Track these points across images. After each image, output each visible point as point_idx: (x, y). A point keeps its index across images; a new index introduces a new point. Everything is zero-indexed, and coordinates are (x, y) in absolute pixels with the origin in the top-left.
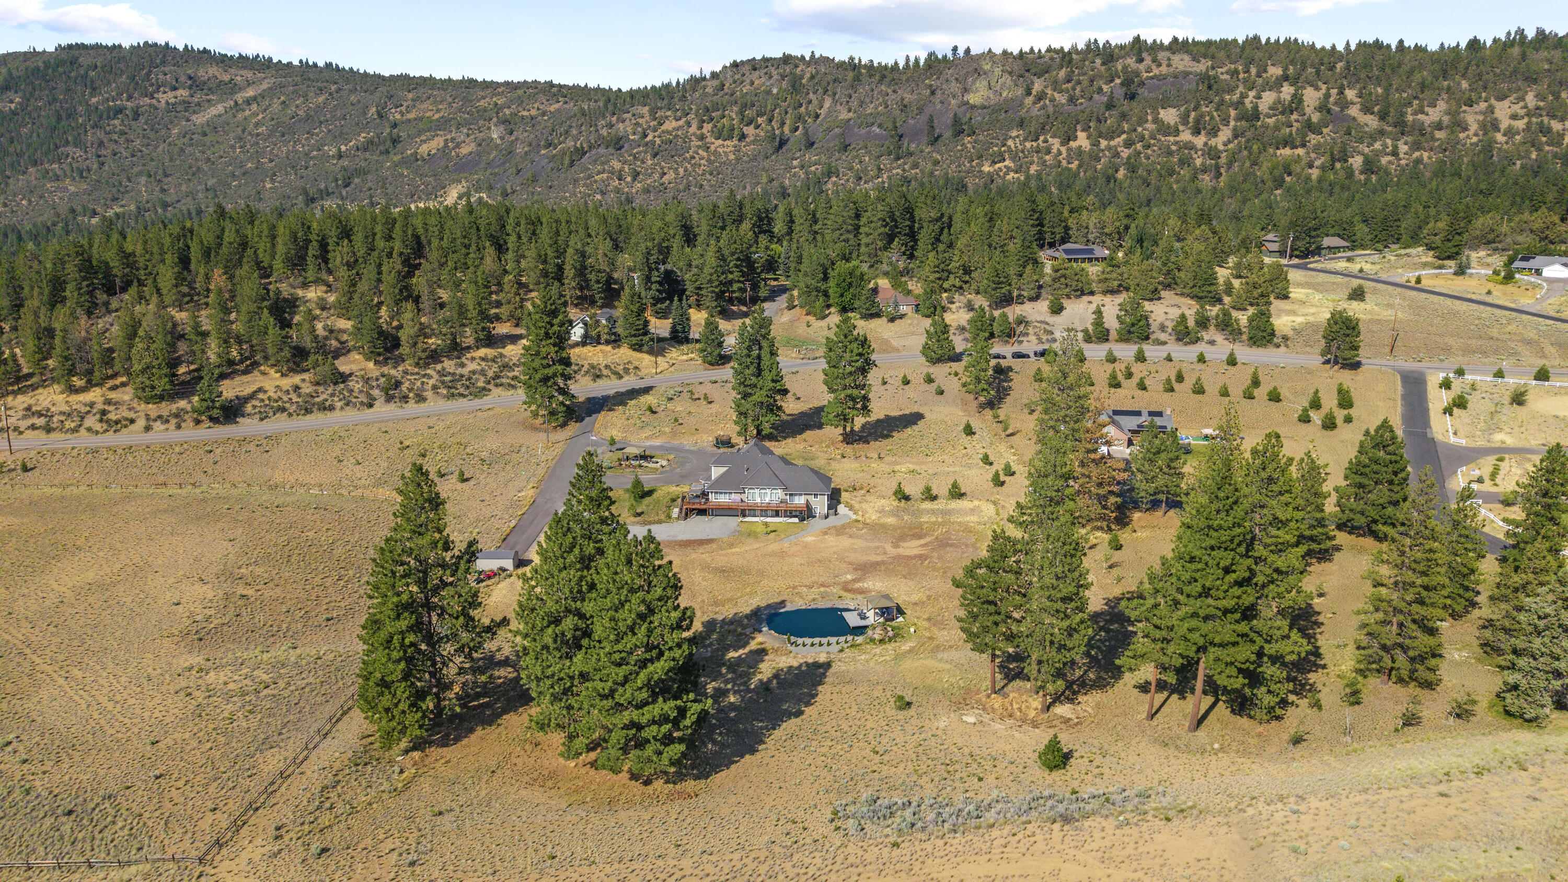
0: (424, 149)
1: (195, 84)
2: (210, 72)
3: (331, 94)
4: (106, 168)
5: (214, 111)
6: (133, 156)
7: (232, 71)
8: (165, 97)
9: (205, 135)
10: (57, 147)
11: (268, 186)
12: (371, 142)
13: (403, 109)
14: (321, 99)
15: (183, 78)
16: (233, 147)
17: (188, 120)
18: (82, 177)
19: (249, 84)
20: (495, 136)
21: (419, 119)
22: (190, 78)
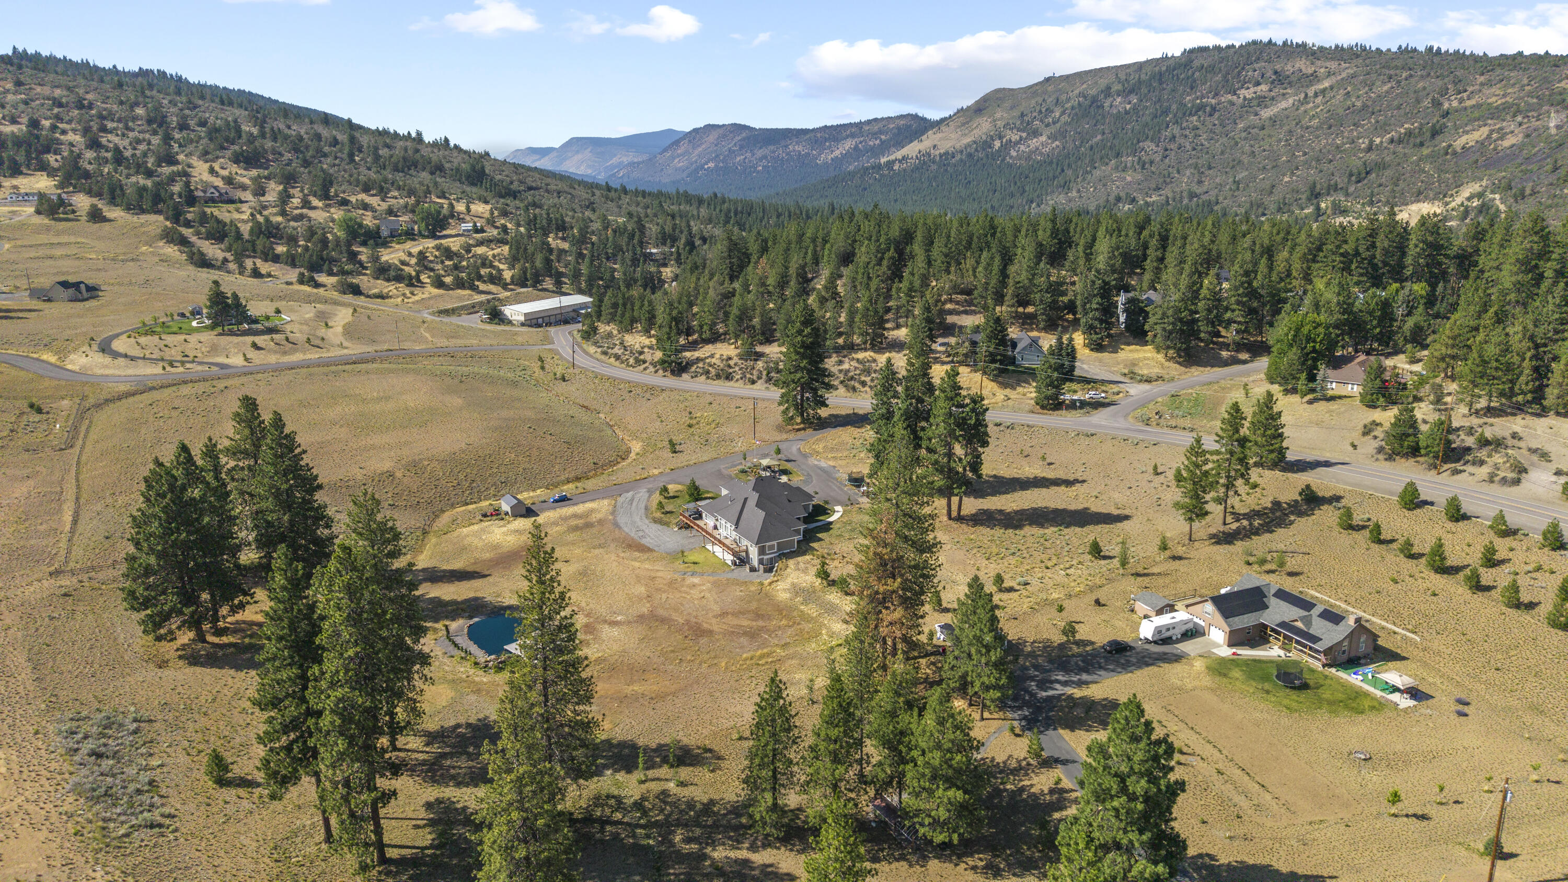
0: (1459, 143)
1: (1280, 79)
2: (1297, 65)
3: (1399, 82)
4: (1167, 161)
5: (1283, 104)
6: (1194, 149)
7: (1319, 63)
8: (1247, 93)
9: (1263, 128)
10: (1139, 142)
11: (1286, 179)
12: (1409, 133)
13: (1465, 95)
14: (1386, 88)
15: (1269, 74)
16: (1280, 141)
17: (1256, 114)
18: (1143, 168)
19: (1329, 74)
20: (1552, 125)
21: (1478, 106)
22: (1276, 73)
